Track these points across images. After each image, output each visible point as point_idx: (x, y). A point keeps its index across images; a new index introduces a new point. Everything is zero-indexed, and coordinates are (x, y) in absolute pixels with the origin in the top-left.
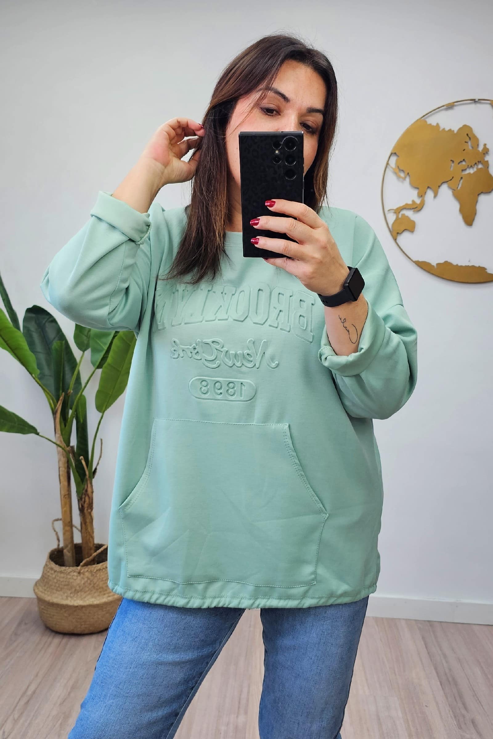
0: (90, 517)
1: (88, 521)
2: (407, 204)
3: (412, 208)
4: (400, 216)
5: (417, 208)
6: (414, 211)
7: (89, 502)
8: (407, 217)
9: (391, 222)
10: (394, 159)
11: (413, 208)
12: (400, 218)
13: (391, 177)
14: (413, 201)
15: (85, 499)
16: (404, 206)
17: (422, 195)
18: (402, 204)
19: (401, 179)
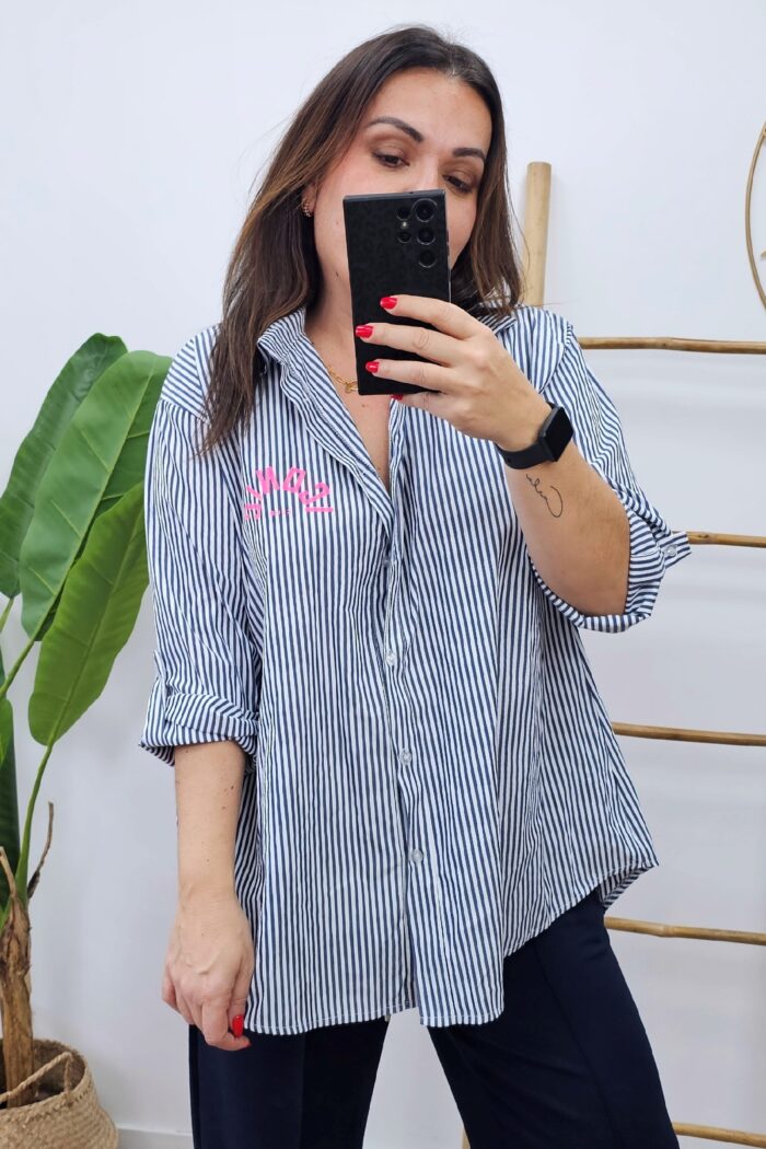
0: (21, 988)
1: (17, 995)
7: (20, 953)
15: (9, 948)
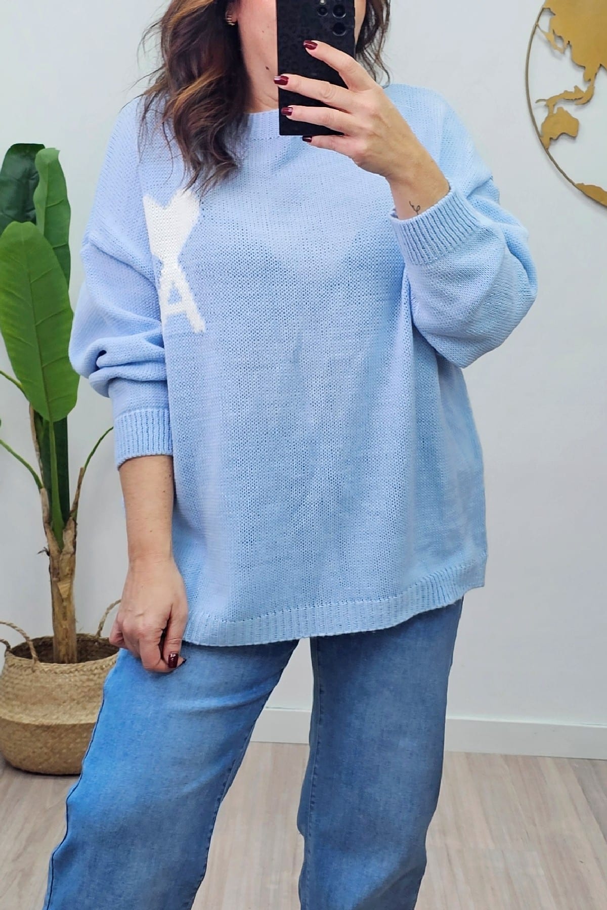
2: (566, 92)
3: (574, 99)
4: (555, 111)
5: (583, 99)
6: (577, 105)
8: (567, 112)
9: (540, 121)
10: (545, 21)
11: (576, 99)
12: (555, 114)
13: (541, 49)
14: (576, 87)
16: (561, 94)
17: (590, 80)
18: (558, 91)
19: (557, 52)
